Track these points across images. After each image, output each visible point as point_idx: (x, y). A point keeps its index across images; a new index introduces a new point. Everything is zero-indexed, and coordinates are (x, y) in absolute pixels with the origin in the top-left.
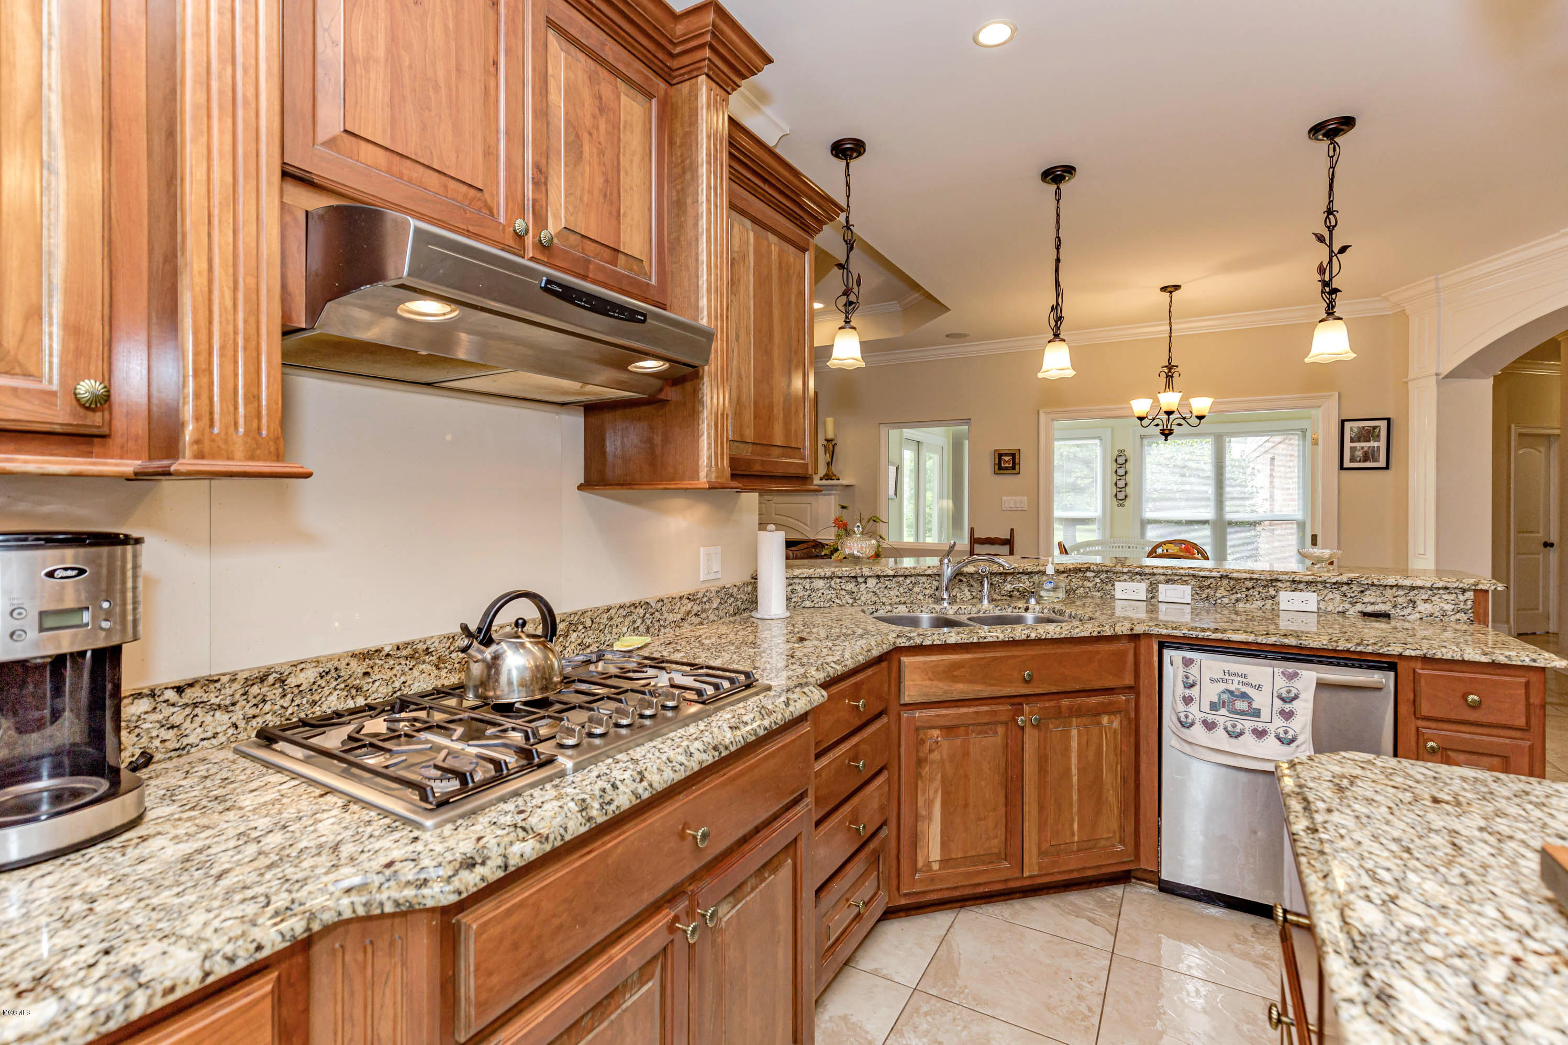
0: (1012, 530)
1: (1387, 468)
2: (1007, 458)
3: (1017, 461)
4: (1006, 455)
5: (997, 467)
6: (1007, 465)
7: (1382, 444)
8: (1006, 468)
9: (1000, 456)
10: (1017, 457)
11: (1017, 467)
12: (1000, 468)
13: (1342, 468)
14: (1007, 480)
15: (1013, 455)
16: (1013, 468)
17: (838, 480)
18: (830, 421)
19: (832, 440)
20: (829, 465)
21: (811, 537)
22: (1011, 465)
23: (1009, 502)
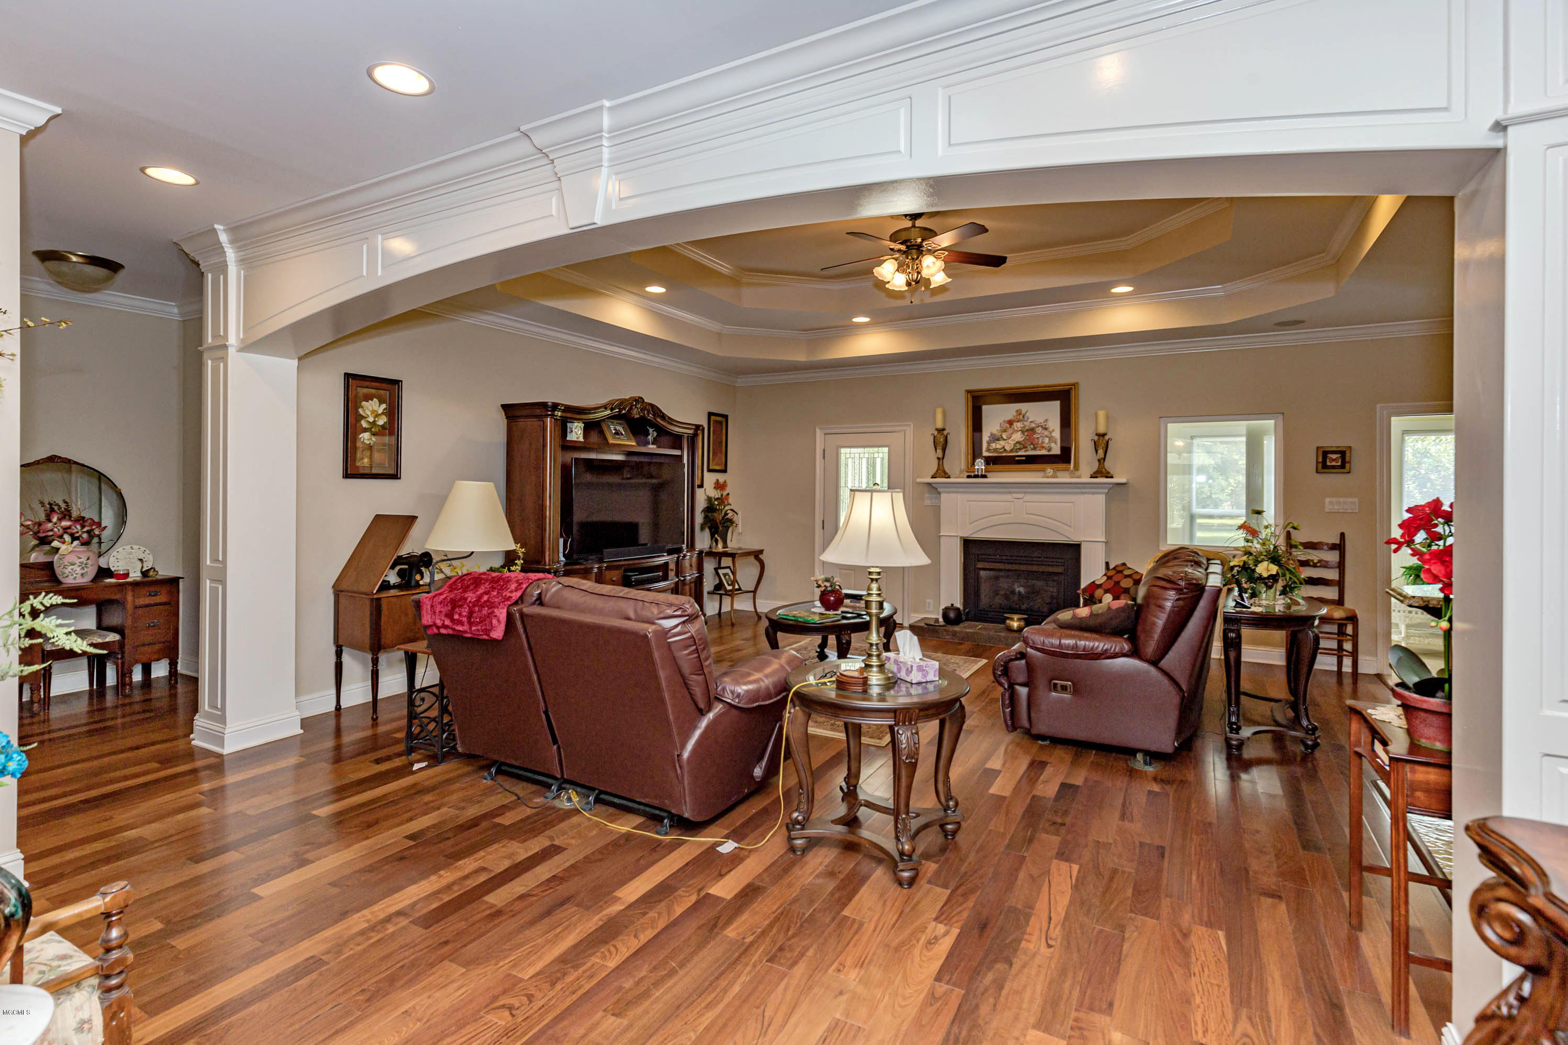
0: (1342, 535)
2: (1334, 456)
3: (1347, 459)
4: (1333, 452)
5: (1320, 465)
6: (1334, 464)
8: (1333, 467)
9: (1325, 454)
10: (1348, 454)
11: (1347, 465)
12: (1325, 466)
14: (1334, 480)
15: (1343, 453)
16: (1343, 466)
17: (1112, 477)
18: (1102, 414)
19: (1104, 435)
20: (1102, 461)
21: (1074, 538)
22: (1340, 464)
23: (1334, 504)
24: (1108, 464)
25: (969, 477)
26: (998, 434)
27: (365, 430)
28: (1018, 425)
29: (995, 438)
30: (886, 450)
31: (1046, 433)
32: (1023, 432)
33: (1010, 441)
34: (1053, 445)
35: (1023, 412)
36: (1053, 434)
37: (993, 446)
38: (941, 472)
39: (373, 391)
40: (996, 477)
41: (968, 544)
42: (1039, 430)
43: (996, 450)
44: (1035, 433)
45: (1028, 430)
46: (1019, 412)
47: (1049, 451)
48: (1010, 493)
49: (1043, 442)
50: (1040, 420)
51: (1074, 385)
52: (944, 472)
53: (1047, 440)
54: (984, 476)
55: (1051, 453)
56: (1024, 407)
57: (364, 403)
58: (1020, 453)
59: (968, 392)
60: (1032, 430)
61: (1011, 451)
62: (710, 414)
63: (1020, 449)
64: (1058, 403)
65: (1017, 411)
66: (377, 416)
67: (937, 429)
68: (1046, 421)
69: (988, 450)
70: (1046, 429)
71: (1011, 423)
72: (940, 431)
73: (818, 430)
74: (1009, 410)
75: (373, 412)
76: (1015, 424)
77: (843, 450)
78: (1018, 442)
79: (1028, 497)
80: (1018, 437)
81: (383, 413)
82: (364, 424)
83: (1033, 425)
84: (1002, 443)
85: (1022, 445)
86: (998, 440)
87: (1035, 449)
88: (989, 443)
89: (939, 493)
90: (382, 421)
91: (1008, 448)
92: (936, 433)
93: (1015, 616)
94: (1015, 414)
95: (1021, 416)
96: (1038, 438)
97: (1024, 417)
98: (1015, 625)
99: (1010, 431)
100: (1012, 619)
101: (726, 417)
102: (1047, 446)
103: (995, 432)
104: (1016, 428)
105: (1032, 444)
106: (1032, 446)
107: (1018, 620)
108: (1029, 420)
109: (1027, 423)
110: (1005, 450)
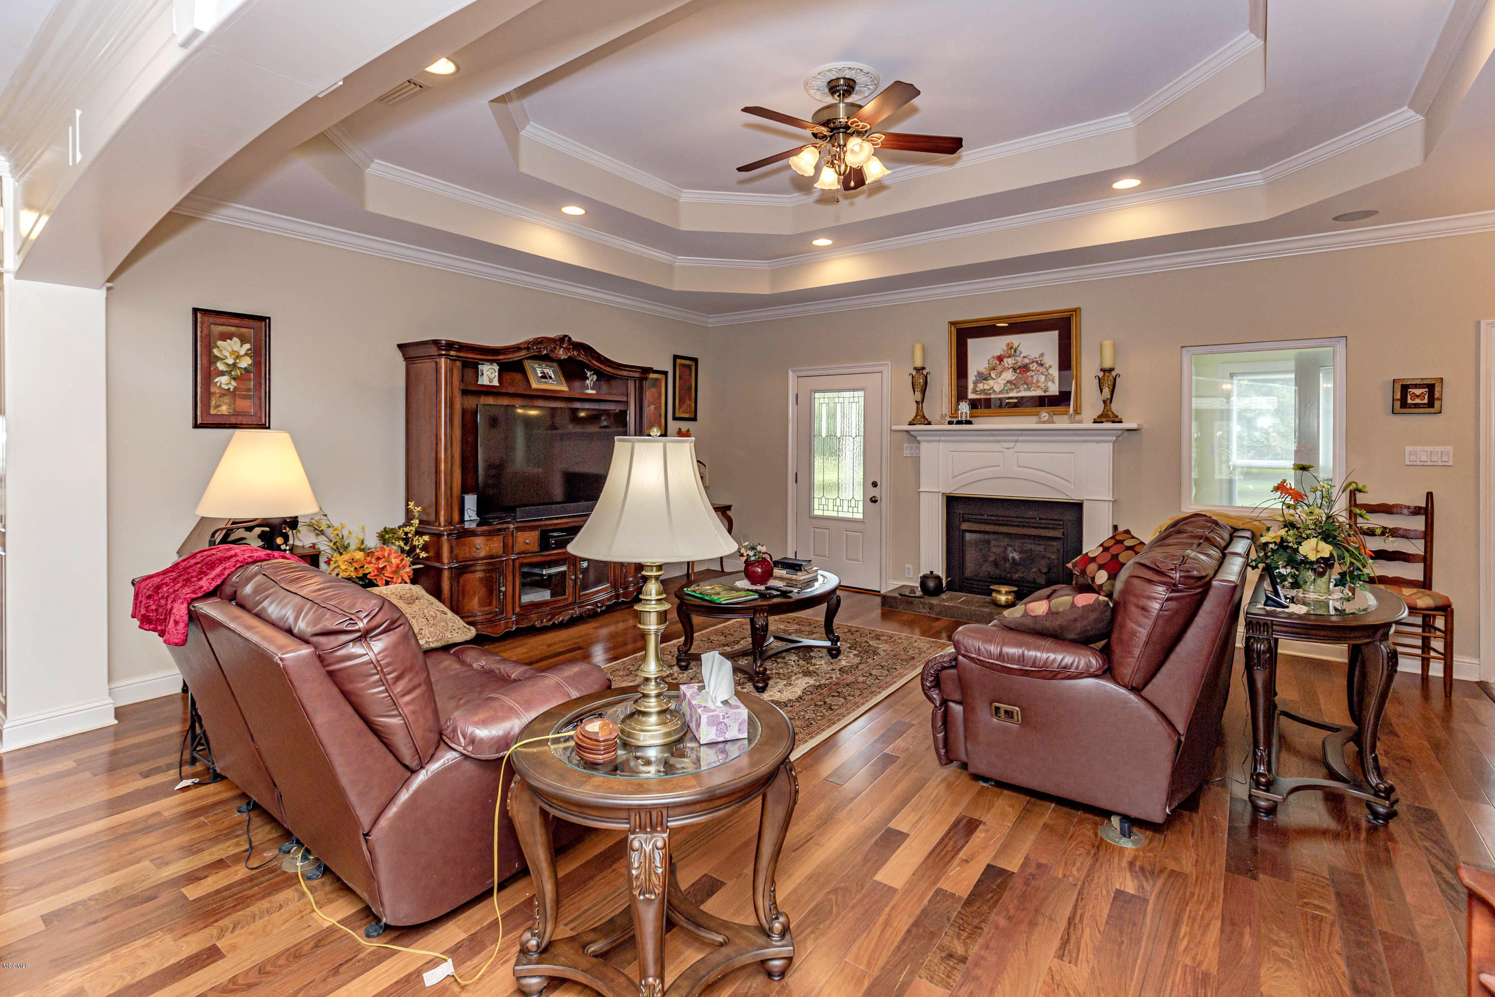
0: (1429, 495)
2: (1418, 392)
3: (1437, 395)
4: (1416, 386)
5: (1398, 404)
6: (1418, 401)
8: (1416, 406)
9: (1405, 388)
10: (1437, 389)
11: (1437, 403)
12: (1404, 404)
14: (1413, 422)
15: (1431, 387)
16: (1431, 404)
17: (1121, 422)
18: (1108, 345)
19: (1111, 370)
20: (1107, 402)
21: (1075, 497)
22: (1426, 401)
23: (1418, 453)
24: (1115, 407)
25: (950, 423)
26: (986, 372)
27: (222, 373)
28: (1009, 362)
29: (983, 377)
30: (861, 393)
31: (1042, 369)
32: (1015, 370)
33: (999, 380)
34: (1050, 384)
35: (1015, 345)
36: (1050, 371)
37: (981, 386)
38: (921, 418)
39: (233, 329)
40: (983, 423)
41: (951, 501)
42: (1034, 366)
43: (983, 391)
44: (1029, 370)
45: (1020, 367)
46: (1010, 346)
47: (1045, 391)
48: (998, 441)
49: (1038, 381)
50: (1034, 355)
51: (1075, 310)
52: (924, 417)
53: (1042, 378)
54: (969, 422)
55: (1047, 394)
56: (1015, 339)
57: (220, 343)
58: (1011, 395)
59: (952, 324)
60: (1025, 368)
61: (1001, 392)
62: (676, 357)
63: (1011, 390)
64: (1055, 334)
65: (1008, 344)
66: (238, 357)
67: (915, 369)
68: (1042, 355)
69: (975, 391)
70: (1042, 365)
71: (1000, 359)
72: (919, 370)
73: (790, 373)
74: (998, 344)
75: (233, 352)
76: (1005, 360)
77: (817, 395)
78: (1008, 382)
79: (1019, 447)
80: (1009, 375)
81: (246, 354)
82: (221, 366)
83: (1027, 361)
84: (991, 382)
86: (986, 379)
87: (1029, 389)
88: (975, 383)
89: (919, 442)
90: (245, 362)
91: (997, 389)
92: (914, 373)
93: (1004, 589)
94: (1005, 348)
95: (1012, 351)
96: (1032, 376)
97: (1015, 351)
98: (1003, 599)
99: (1000, 368)
100: (999, 592)
101: (696, 360)
102: (1043, 385)
103: (982, 370)
104: (1006, 365)
105: (1025, 383)
106: (1025, 386)
107: (1007, 593)
108: (1022, 355)
109: (1019, 359)
110: (994, 391)
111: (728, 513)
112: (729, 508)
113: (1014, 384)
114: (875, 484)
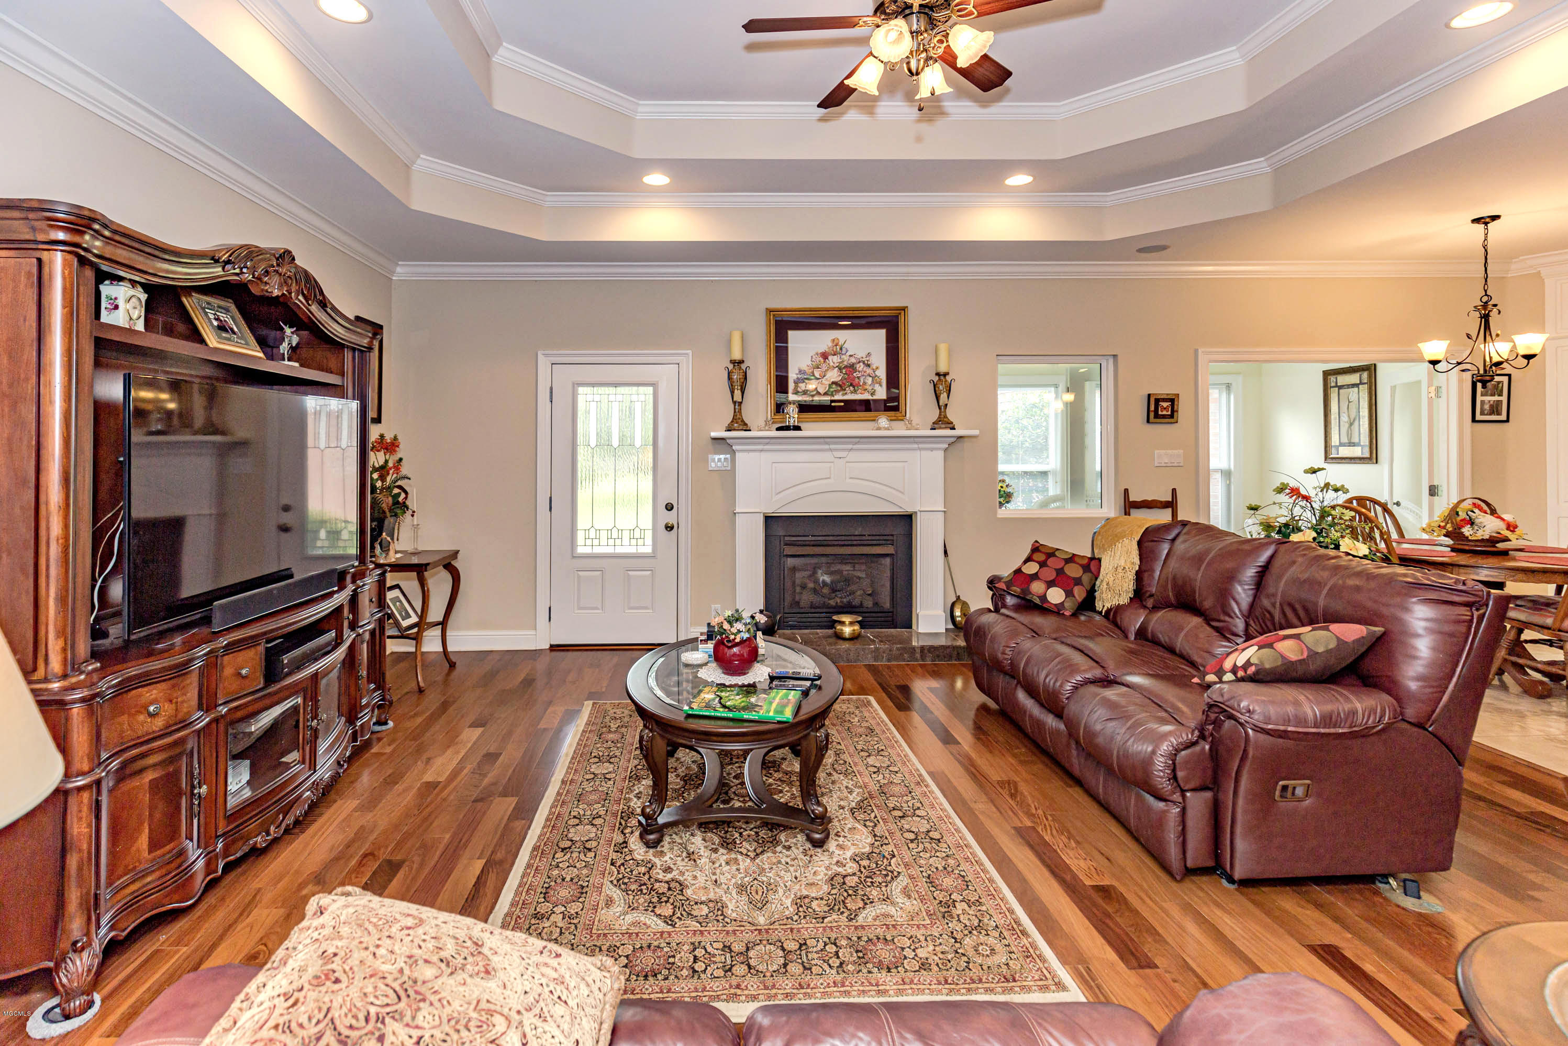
0: (1174, 491)
1: (1507, 421)
2: (1165, 404)
3: (1176, 408)
4: (1164, 400)
5: (1152, 415)
6: (1165, 413)
7: (1504, 398)
8: (1164, 417)
9: (1156, 401)
10: (1176, 402)
11: (1176, 415)
12: (1157, 416)
13: (1474, 420)
14: (1161, 430)
15: (1172, 401)
16: (1172, 416)
17: (953, 428)
18: (943, 348)
19: (945, 375)
20: (943, 408)
21: (906, 508)
22: (1169, 413)
23: (1163, 456)
24: (951, 412)
25: (778, 429)
26: (809, 371)
28: (834, 360)
29: (805, 376)
30: (649, 390)
31: (869, 371)
32: (840, 369)
33: (824, 380)
34: (877, 387)
35: (841, 342)
36: (877, 373)
37: (802, 386)
38: (738, 422)
40: (813, 430)
41: (769, 520)
42: (860, 367)
43: (805, 392)
44: (855, 370)
45: (846, 367)
46: (835, 342)
47: (872, 394)
48: (831, 450)
49: (865, 383)
50: (861, 354)
51: (902, 308)
52: (742, 421)
53: (869, 380)
54: (798, 428)
55: (875, 397)
56: (842, 336)
58: (837, 397)
59: (769, 311)
60: (851, 368)
61: (826, 394)
63: (837, 392)
64: (883, 332)
65: (833, 341)
67: (732, 362)
68: (869, 354)
69: (796, 392)
70: (869, 366)
71: (825, 356)
72: (738, 363)
73: (541, 357)
74: (823, 339)
76: (830, 358)
77: (582, 390)
78: (833, 383)
79: (853, 456)
80: (834, 375)
83: (853, 360)
84: (814, 383)
85: (839, 386)
86: (809, 379)
87: (855, 392)
88: (797, 383)
89: (735, 452)
91: (822, 391)
92: (731, 367)
93: (847, 619)
94: (830, 344)
95: (838, 349)
96: (859, 378)
97: (841, 349)
98: (847, 630)
99: (824, 367)
100: (843, 623)
101: (377, 329)
102: (870, 388)
103: (804, 367)
104: (832, 364)
105: (851, 385)
106: (852, 388)
107: (851, 623)
108: (848, 354)
109: (845, 358)
110: (819, 393)
111: (454, 563)
112: (455, 554)
113: (840, 386)
114: (669, 507)
